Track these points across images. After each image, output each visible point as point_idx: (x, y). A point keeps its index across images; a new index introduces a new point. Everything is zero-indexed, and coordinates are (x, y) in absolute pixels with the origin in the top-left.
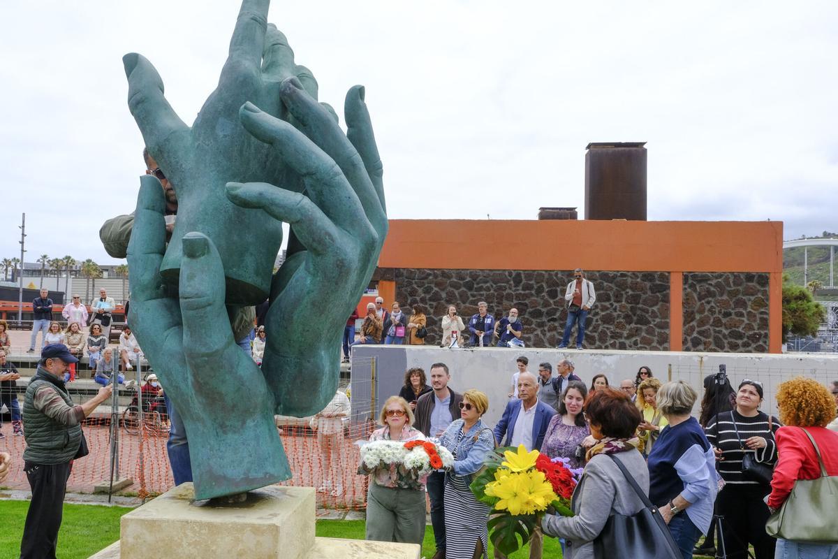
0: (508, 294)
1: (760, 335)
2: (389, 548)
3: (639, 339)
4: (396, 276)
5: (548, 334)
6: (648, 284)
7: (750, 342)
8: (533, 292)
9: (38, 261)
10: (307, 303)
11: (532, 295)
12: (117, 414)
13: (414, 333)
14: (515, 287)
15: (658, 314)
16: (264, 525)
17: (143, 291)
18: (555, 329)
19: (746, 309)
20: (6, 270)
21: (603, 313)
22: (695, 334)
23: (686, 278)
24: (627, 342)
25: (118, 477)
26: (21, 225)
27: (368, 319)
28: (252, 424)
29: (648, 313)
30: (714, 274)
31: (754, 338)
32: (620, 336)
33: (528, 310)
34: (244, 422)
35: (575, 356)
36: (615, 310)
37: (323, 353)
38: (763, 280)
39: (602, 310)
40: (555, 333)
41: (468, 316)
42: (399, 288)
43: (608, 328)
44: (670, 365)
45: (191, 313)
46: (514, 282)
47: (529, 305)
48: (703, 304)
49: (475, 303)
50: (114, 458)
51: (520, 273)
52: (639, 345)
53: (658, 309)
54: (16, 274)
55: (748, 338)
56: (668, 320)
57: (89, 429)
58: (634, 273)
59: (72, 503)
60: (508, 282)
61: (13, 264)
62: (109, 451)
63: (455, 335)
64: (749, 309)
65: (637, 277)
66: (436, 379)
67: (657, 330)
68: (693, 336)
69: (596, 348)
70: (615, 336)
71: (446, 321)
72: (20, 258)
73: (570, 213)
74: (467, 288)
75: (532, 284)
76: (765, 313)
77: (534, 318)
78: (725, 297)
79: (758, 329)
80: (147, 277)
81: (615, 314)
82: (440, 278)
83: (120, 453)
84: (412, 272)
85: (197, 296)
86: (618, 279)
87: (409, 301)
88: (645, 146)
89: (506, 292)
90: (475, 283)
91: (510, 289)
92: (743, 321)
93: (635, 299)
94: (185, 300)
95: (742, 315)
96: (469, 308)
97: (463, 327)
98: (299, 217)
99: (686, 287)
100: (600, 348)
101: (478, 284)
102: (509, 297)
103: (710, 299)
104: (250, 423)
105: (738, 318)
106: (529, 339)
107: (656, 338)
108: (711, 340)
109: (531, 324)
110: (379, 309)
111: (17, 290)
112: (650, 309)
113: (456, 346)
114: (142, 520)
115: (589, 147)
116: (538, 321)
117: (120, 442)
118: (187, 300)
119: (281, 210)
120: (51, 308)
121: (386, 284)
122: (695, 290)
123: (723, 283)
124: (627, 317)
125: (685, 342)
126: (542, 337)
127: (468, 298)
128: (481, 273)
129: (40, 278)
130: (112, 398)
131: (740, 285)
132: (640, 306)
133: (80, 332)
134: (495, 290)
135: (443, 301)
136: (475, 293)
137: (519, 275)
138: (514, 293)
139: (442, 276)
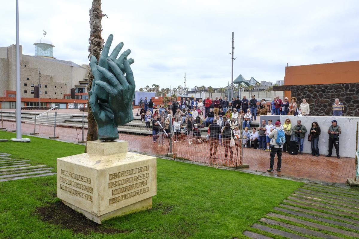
0: (342, 94)
4: (292, 89)
8: (355, 92)
9: (194, 88)
14: (345, 90)
26: (184, 77)
33: (352, 101)
35: (354, 120)
41: (323, 103)
42: (293, 93)
47: (352, 98)
51: (348, 85)
60: (342, 88)
61: (186, 89)
74: (322, 92)
75: (355, 89)
77: (355, 104)
84: (298, 87)
89: (341, 93)
91: (343, 91)
96: (323, 100)
101: (327, 90)
106: (352, 113)
109: (354, 106)
116: (357, 105)
121: (288, 92)
127: (323, 96)
128: (329, 85)
134: (336, 92)
135: (312, 98)
136: (326, 94)
137: (347, 85)
138: (345, 93)
139: (311, 88)
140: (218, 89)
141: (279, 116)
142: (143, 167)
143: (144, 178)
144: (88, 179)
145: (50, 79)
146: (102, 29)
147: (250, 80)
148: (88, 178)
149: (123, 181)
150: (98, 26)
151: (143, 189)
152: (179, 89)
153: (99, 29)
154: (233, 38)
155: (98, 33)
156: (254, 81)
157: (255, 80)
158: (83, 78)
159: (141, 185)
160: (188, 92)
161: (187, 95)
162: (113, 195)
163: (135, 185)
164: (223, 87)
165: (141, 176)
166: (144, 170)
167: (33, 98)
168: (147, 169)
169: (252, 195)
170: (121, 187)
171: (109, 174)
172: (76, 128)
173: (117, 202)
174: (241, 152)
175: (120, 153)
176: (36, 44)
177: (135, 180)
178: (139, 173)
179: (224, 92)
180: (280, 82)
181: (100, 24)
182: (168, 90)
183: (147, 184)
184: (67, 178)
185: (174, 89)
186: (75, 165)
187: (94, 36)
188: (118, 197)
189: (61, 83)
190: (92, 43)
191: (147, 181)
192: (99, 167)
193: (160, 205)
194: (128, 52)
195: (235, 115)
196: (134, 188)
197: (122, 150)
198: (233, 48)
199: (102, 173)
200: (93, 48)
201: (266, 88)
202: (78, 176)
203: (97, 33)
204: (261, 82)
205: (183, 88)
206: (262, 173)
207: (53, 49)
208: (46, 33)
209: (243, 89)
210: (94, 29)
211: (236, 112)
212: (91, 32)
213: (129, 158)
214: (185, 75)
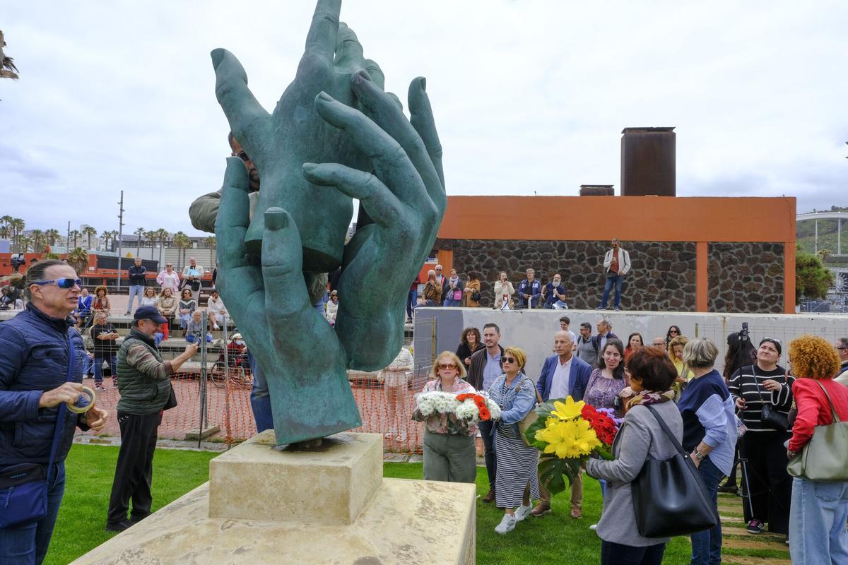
0: (553, 262)
1: (776, 297)
2: (448, 488)
3: (669, 301)
4: (454, 246)
5: (589, 298)
6: (677, 253)
7: (767, 303)
9: (135, 233)
10: (375, 269)
11: (574, 262)
12: (206, 370)
13: (469, 296)
14: (559, 255)
15: (686, 279)
16: (337, 467)
17: (229, 260)
18: (594, 292)
19: (763, 275)
20: (107, 241)
21: (638, 279)
22: (719, 297)
23: (710, 248)
24: (659, 304)
25: (206, 425)
26: (120, 202)
27: (429, 284)
28: (327, 378)
29: (677, 278)
30: (735, 244)
31: (771, 300)
32: (653, 299)
33: (570, 276)
34: (319, 376)
36: (648, 275)
37: (389, 314)
38: (779, 249)
39: (637, 276)
40: (594, 296)
42: (456, 257)
43: (642, 292)
44: (697, 324)
45: (271, 279)
46: (559, 252)
47: (571, 272)
48: (725, 270)
49: (524, 270)
50: (203, 409)
51: (564, 244)
52: (669, 307)
53: (686, 275)
54: (115, 245)
55: (766, 300)
56: (694, 285)
57: (180, 383)
58: (665, 243)
59: (166, 448)
60: (552, 251)
61: (112, 236)
62: (199, 402)
63: (506, 298)
64: (766, 275)
65: (668, 246)
66: (489, 338)
67: (685, 294)
68: (717, 299)
69: (631, 310)
70: (648, 298)
71: (498, 286)
72: (119, 231)
73: (608, 190)
74: (517, 257)
75: (574, 253)
76: (781, 278)
77: (576, 283)
78: (745, 264)
79: (775, 292)
80: (233, 247)
81: (648, 279)
82: (492, 248)
83: (208, 404)
84: (467, 243)
85: (278, 264)
86: (650, 249)
87: (465, 269)
88: (674, 131)
89: (552, 260)
90: (523, 251)
91: (555, 257)
92: (761, 285)
93: (665, 266)
94: (266, 268)
95: (760, 280)
96: (518, 274)
97: (513, 291)
98: (368, 193)
99: (711, 255)
100: (634, 309)
101: (526, 253)
102: (554, 265)
103: (732, 266)
104: (325, 377)
105: (756, 283)
106: (571, 302)
107: (684, 301)
108: (733, 302)
109: (574, 289)
110: (438, 275)
111: (116, 259)
112: (679, 275)
113: (507, 308)
114: (229, 463)
115: (624, 131)
116: (580, 285)
117: (208, 394)
118: (269, 268)
119: (352, 188)
120: (144, 275)
121: (445, 253)
122: (719, 258)
123: (743, 251)
124: (658, 282)
125: (709, 304)
126: (583, 299)
127: (518, 265)
128: (529, 243)
129: (136, 249)
130: (202, 354)
131: (758, 253)
132: (670, 272)
133: (173, 296)
134: (541, 259)
135: (495, 268)
136: (524, 261)
137: (562, 245)
138: (558, 261)
139: (495, 246)
152: (89, 235)
161: (113, 250)
182: (53, 235)
205: (100, 231)
214: (122, 198)
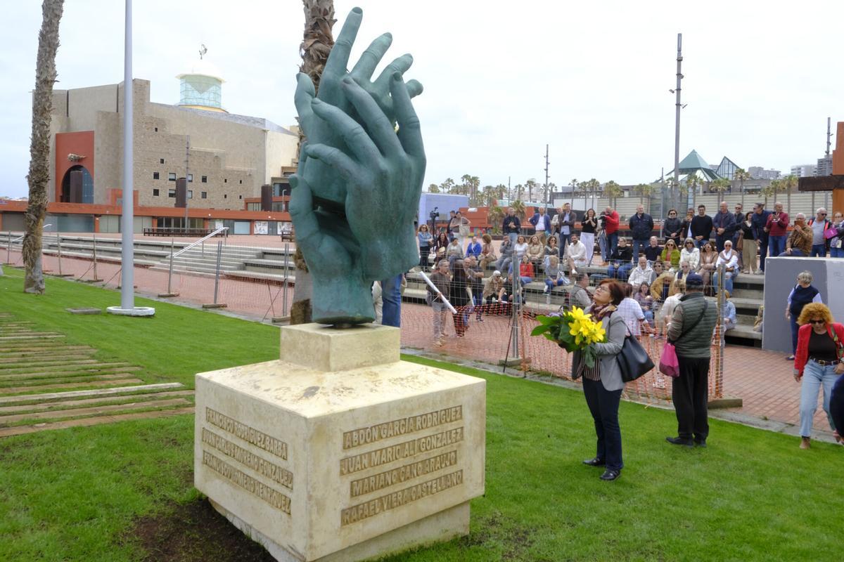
9: (570, 184)
26: (545, 155)
27: (795, 230)
61: (550, 188)
121: (841, 192)
129: (571, 200)
140: (633, 187)
141: (824, 261)
142: (445, 410)
143: (449, 441)
144: (280, 444)
145: (212, 163)
146: (334, 18)
147: (719, 164)
148: (278, 441)
149: (384, 451)
150: (325, 9)
151: (446, 476)
152: (530, 188)
153: (326, 17)
154: (679, 50)
155: (325, 27)
156: (731, 166)
157: (733, 164)
158: (293, 159)
159: (439, 465)
160: (554, 196)
161: (551, 202)
162: (353, 494)
163: (420, 465)
164: (647, 183)
165: (440, 436)
166: (448, 420)
167: (172, 208)
168: (458, 416)
169: (771, 502)
170: (378, 470)
171: (340, 430)
172: (269, 282)
173: (366, 516)
174: (718, 363)
175: (376, 363)
176: (183, 77)
177: (420, 451)
178: (434, 428)
179: (648, 197)
180: (802, 168)
181: (330, 5)
182: (501, 189)
183: (456, 462)
184: (221, 433)
185: (516, 187)
186: (244, 397)
187: (315, 37)
188: (368, 502)
189: (238, 171)
190: (307, 56)
191: (455, 452)
192: (312, 409)
193: (493, 523)
194: (406, 63)
195: (692, 255)
196: (418, 475)
197: (384, 354)
198: (680, 76)
199: (321, 426)
200: (312, 71)
201: (765, 186)
202: (252, 431)
203: (322, 29)
204: (750, 169)
205: (539, 184)
206: (785, 426)
207: (220, 88)
208: (206, 50)
209: (700, 188)
210: (313, 17)
211: (693, 246)
212: (306, 26)
213: (402, 379)
214: (547, 152)
